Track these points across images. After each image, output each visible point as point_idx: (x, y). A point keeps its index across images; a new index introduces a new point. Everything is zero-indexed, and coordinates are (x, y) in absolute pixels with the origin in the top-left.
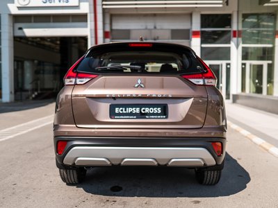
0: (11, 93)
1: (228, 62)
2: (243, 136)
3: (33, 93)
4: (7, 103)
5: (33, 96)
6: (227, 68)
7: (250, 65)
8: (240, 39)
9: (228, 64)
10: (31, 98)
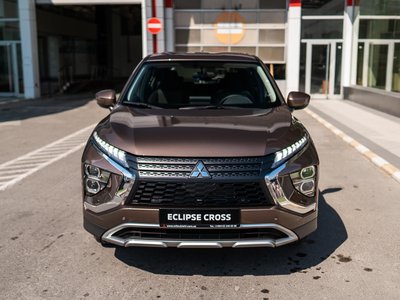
0: (36, 85)
1: (339, 41)
2: (360, 153)
3: (64, 84)
4: (31, 100)
5: (65, 88)
6: (337, 49)
7: (370, 45)
8: (357, 8)
9: (338, 44)
10: (61, 91)
